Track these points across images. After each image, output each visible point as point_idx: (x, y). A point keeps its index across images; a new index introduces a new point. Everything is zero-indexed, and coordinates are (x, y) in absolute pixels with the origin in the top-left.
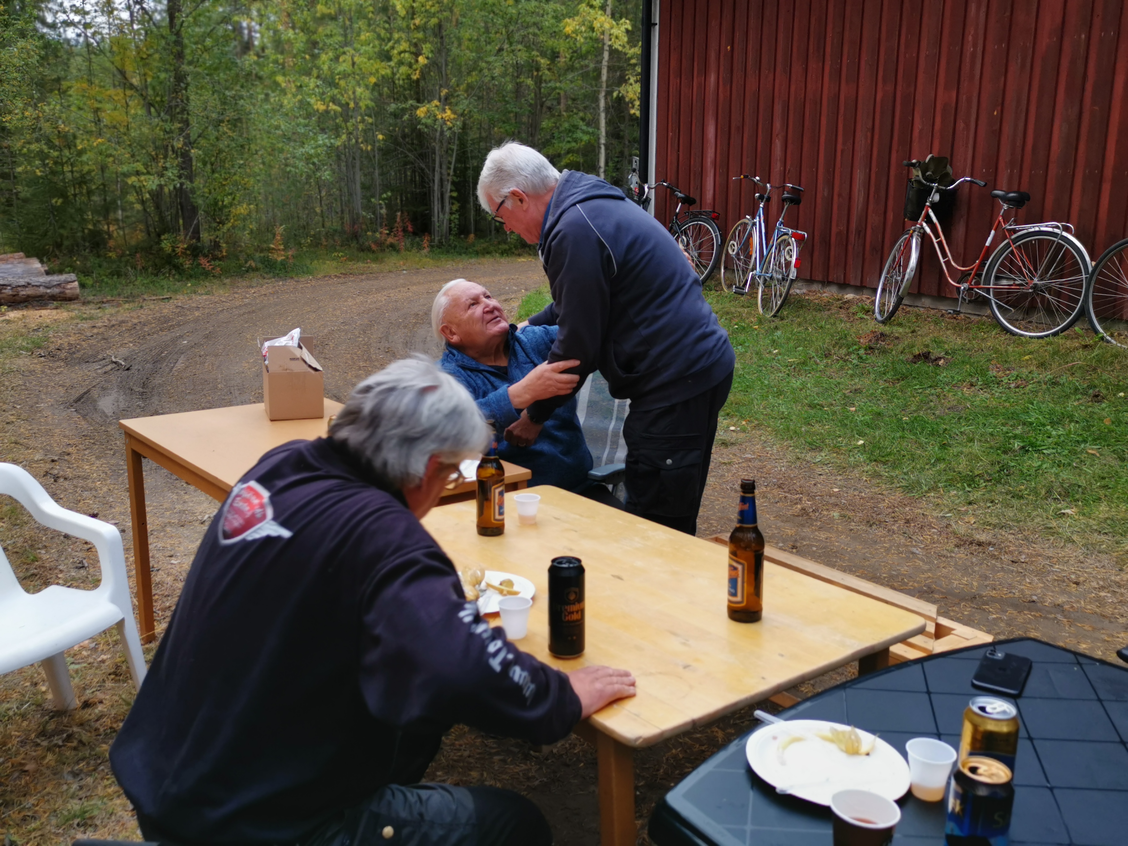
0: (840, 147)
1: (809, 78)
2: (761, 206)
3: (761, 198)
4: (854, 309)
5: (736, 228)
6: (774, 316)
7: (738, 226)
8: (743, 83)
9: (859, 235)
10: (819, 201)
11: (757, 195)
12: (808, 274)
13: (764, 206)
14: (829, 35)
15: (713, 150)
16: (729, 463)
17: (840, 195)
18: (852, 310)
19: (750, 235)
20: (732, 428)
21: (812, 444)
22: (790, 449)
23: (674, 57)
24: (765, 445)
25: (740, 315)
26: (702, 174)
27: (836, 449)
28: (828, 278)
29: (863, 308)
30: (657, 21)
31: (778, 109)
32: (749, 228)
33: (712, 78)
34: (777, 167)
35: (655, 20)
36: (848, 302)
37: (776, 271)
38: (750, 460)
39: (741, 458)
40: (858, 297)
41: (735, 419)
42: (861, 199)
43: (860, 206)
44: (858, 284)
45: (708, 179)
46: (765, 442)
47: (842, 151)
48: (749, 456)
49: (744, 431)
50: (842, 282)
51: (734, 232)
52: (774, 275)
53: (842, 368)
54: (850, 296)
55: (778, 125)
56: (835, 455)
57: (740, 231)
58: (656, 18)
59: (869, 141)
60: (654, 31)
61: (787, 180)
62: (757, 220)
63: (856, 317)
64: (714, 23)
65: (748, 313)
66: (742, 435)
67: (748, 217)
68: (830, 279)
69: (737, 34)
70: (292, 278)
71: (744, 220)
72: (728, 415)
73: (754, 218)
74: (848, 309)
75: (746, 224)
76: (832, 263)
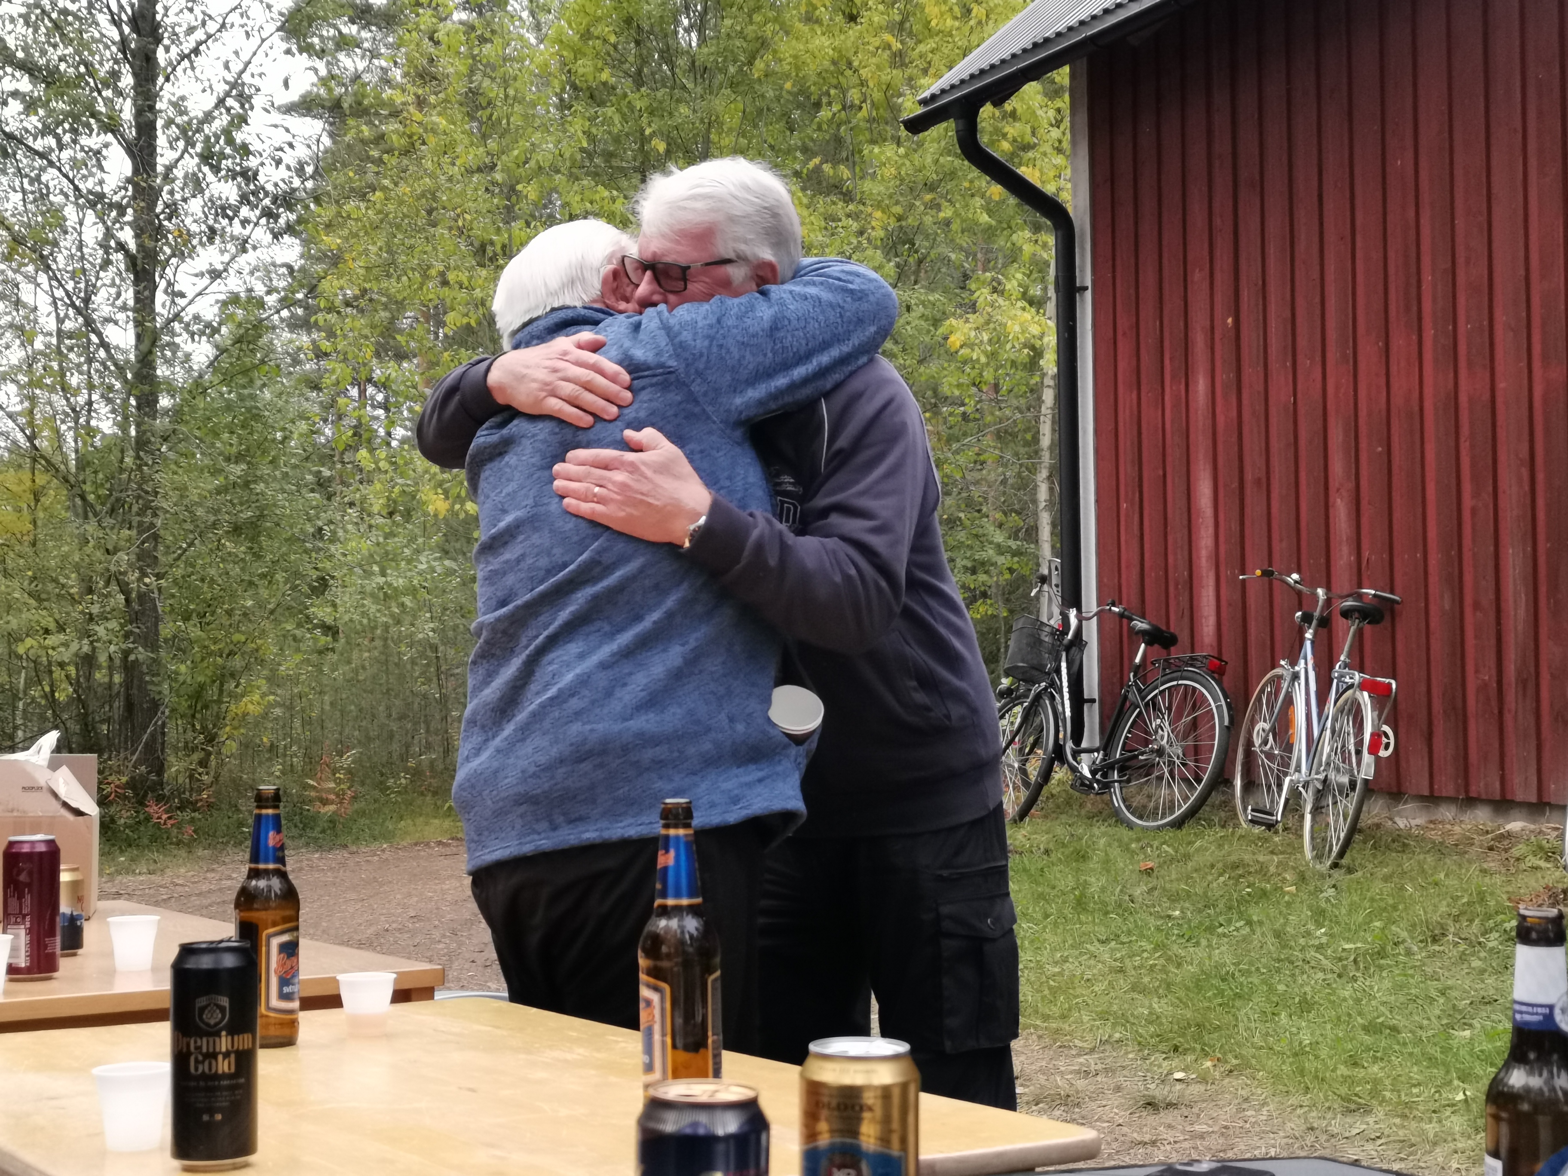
0: (1468, 502)
1: (1394, 369)
2: (1309, 635)
3: (1307, 618)
4: (1518, 850)
5: (1262, 691)
6: (1335, 865)
7: (1265, 685)
8: (1261, 388)
9: (1525, 689)
10: (1435, 622)
11: (1299, 614)
12: (1425, 782)
13: (1315, 634)
14: (1427, 278)
15: (1211, 530)
16: (1153, 1143)
17: (1477, 606)
18: (1516, 852)
19: (1289, 701)
20: (1179, 1075)
21: (1349, 1101)
22: (1299, 1111)
23: (1125, 347)
24: (1245, 1106)
25: (1262, 870)
26: (1191, 584)
27: (1404, 1111)
28: (1467, 791)
29: (1541, 848)
30: (1088, 283)
31: (1337, 436)
32: (1285, 685)
33: (1201, 385)
34: (1343, 556)
35: (1083, 278)
36: (1509, 835)
37: (1338, 770)
38: (1202, 1136)
39: (1183, 1132)
40: (1532, 827)
41: (1190, 1058)
42: (1522, 612)
43: (1520, 628)
44: (1534, 799)
45: (1204, 593)
46: (1246, 1100)
47: (1474, 511)
48: (1204, 1128)
49: (1203, 1079)
50: (1498, 797)
51: (1259, 699)
52: (1332, 775)
53: (1463, 958)
54: (1515, 825)
55: (1338, 467)
56: (1398, 1121)
57: (1269, 694)
58: (1085, 276)
59: (1527, 488)
60: (1083, 301)
61: (1365, 581)
62: (1300, 667)
63: (1523, 866)
64: (1198, 276)
65: (1280, 863)
66: (1196, 1089)
67: (1282, 663)
68: (1473, 794)
69: (1245, 294)
70: (345, 846)
71: (1278, 671)
72: (1176, 1049)
73: (1294, 663)
74: (1506, 850)
75: (1280, 677)
76: (1474, 756)
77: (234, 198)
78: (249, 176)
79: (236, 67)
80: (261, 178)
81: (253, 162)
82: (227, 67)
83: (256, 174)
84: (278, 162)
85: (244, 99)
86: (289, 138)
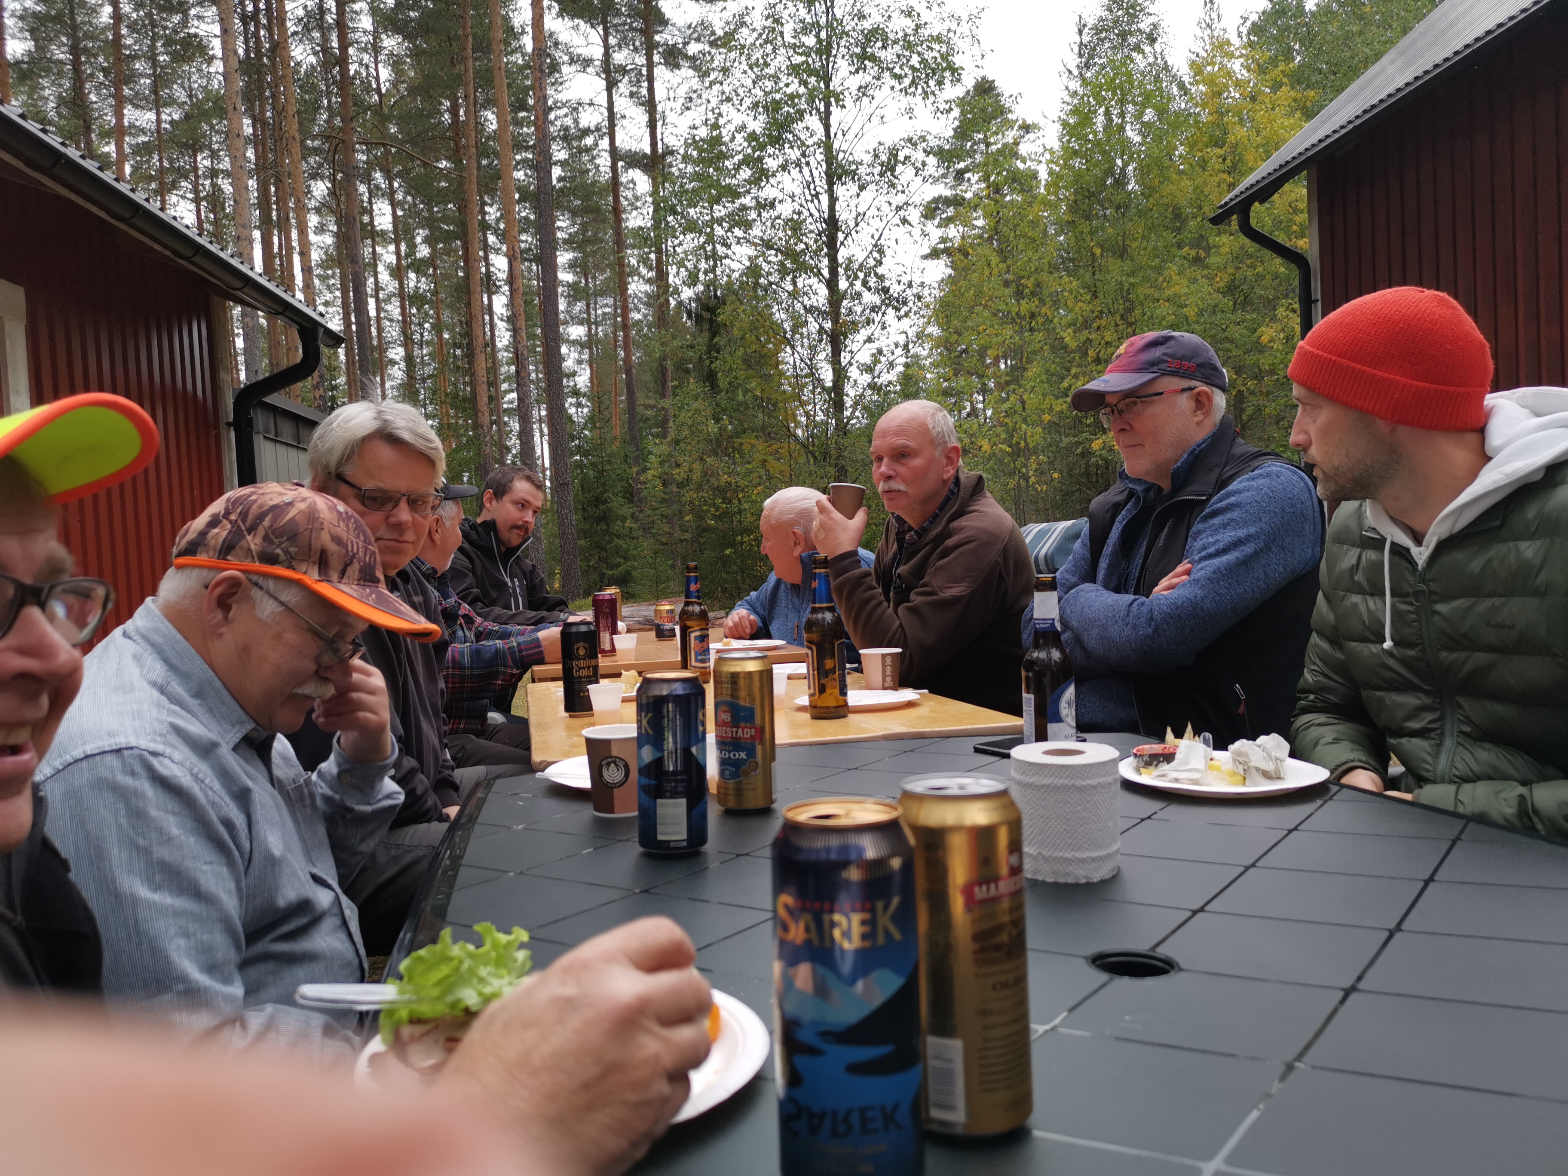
30: (1319, 297)
35: (1316, 295)
60: (1316, 308)
77: (878, 303)
78: (886, 290)
79: (876, 237)
80: (891, 291)
81: (887, 284)
82: (873, 237)
83: (889, 289)
84: (899, 282)
85: (881, 252)
86: (904, 269)
